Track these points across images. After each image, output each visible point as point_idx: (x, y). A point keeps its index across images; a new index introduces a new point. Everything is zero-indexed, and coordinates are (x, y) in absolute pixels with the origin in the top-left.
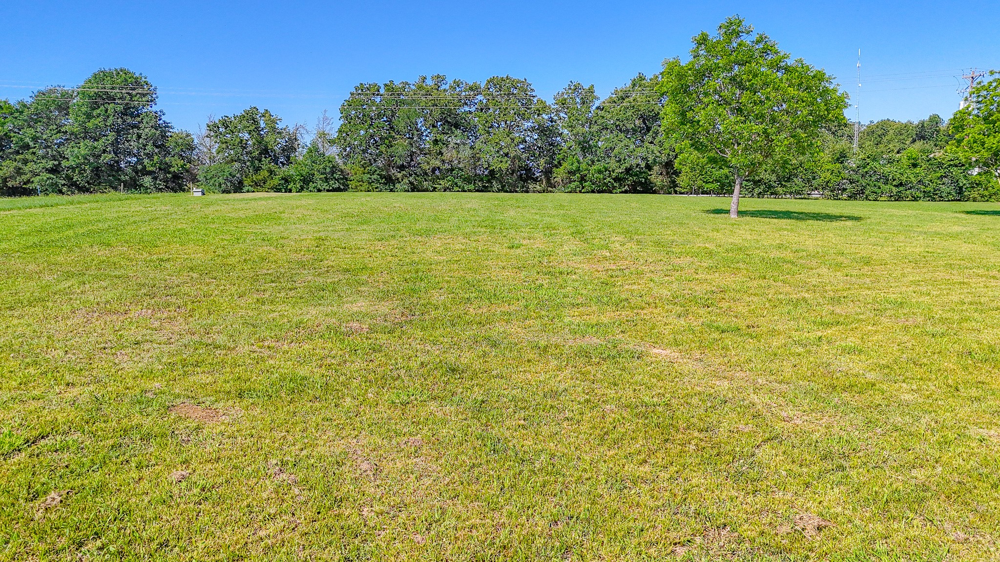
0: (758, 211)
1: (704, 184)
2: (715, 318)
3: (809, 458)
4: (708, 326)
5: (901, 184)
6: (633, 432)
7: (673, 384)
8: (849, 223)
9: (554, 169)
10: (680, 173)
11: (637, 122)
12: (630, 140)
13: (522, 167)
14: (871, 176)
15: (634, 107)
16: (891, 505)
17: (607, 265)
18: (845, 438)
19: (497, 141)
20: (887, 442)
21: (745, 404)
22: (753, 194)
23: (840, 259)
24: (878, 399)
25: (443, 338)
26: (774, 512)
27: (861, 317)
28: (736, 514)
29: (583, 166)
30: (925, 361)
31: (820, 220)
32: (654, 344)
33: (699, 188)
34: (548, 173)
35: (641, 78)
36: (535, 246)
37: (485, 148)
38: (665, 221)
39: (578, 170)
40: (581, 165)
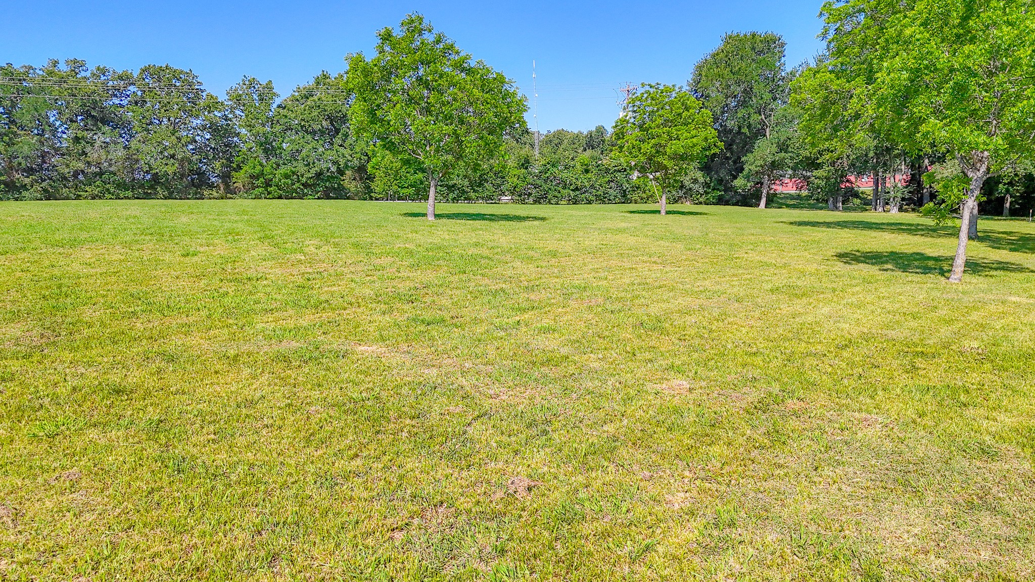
0: (454, 214)
1: (399, 189)
2: (420, 313)
3: (516, 428)
4: (414, 320)
5: (577, 189)
6: (342, 429)
7: (382, 377)
8: (536, 223)
9: (233, 173)
10: (374, 178)
11: (324, 123)
12: (318, 142)
13: (192, 170)
14: (551, 181)
15: (319, 106)
16: (589, 457)
17: (303, 269)
18: (546, 406)
19: (159, 140)
20: (581, 404)
21: (454, 388)
22: (448, 200)
23: (531, 253)
24: (572, 369)
25: (101, 358)
26: (488, 482)
27: (552, 301)
28: (452, 489)
29: (267, 169)
30: (607, 333)
31: (511, 221)
32: (360, 342)
33: (395, 193)
34: (226, 177)
35: (325, 77)
36: (216, 253)
37: (144, 148)
38: (363, 224)
39: (262, 174)
40: (265, 169)
